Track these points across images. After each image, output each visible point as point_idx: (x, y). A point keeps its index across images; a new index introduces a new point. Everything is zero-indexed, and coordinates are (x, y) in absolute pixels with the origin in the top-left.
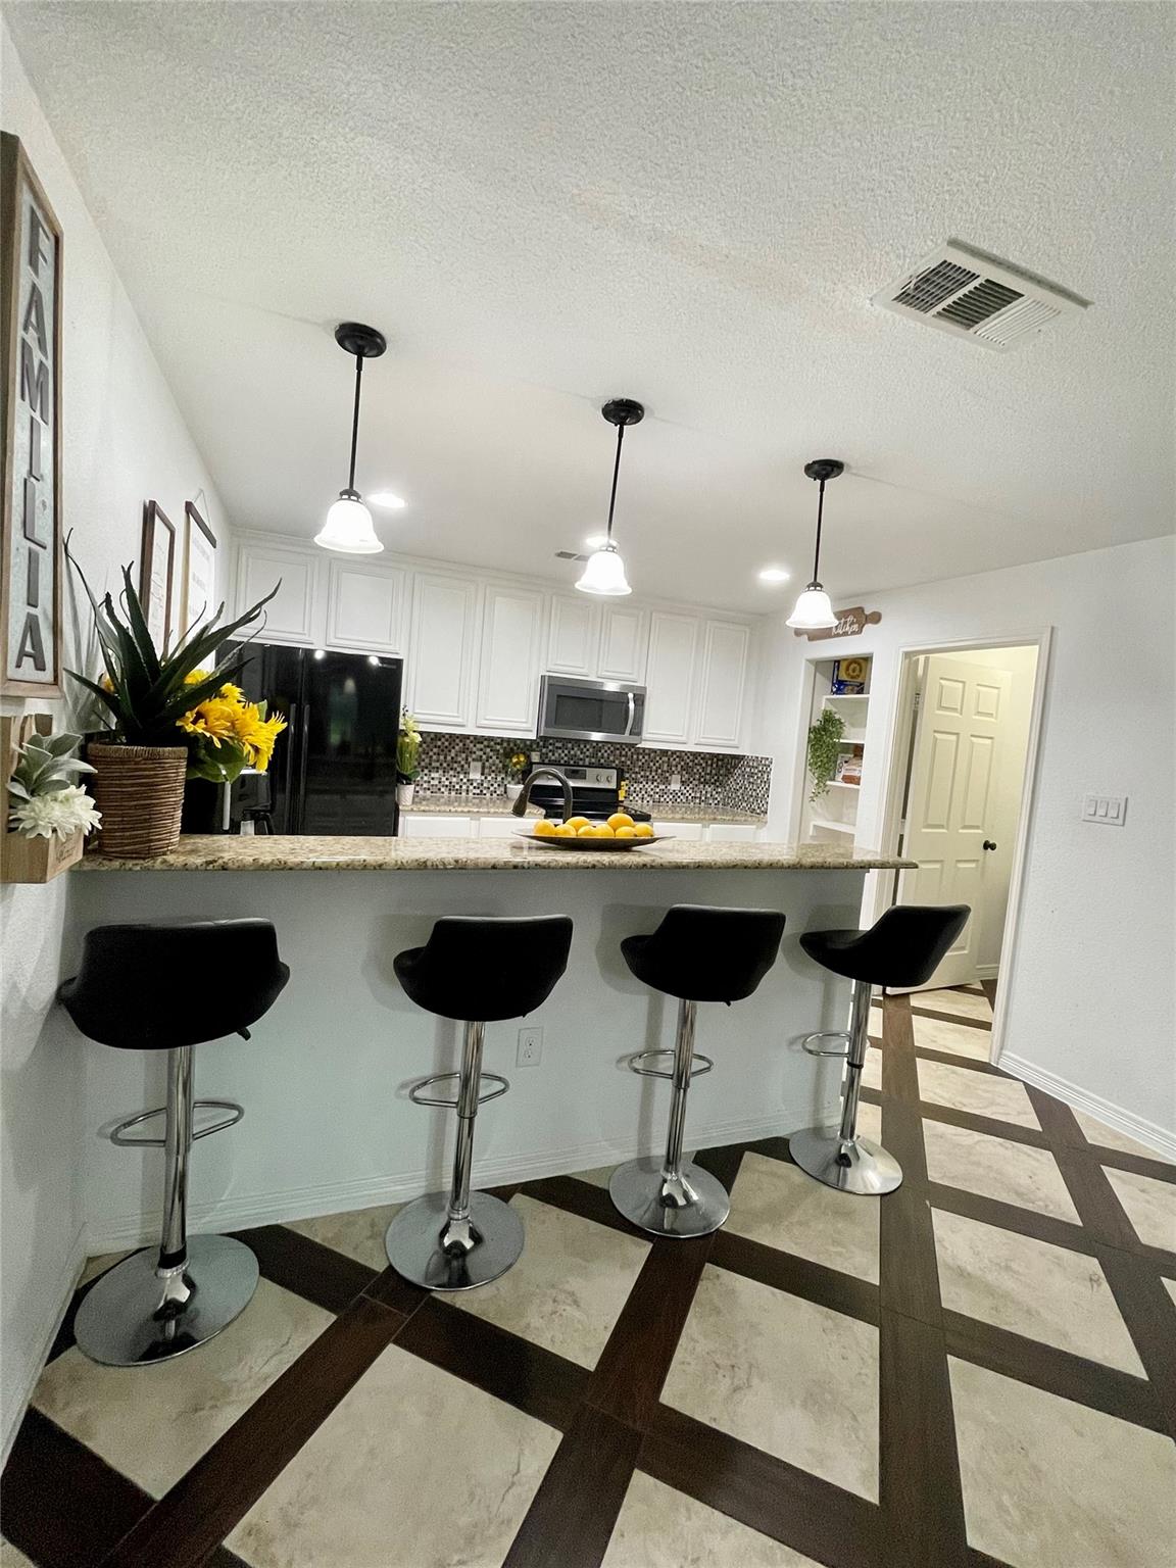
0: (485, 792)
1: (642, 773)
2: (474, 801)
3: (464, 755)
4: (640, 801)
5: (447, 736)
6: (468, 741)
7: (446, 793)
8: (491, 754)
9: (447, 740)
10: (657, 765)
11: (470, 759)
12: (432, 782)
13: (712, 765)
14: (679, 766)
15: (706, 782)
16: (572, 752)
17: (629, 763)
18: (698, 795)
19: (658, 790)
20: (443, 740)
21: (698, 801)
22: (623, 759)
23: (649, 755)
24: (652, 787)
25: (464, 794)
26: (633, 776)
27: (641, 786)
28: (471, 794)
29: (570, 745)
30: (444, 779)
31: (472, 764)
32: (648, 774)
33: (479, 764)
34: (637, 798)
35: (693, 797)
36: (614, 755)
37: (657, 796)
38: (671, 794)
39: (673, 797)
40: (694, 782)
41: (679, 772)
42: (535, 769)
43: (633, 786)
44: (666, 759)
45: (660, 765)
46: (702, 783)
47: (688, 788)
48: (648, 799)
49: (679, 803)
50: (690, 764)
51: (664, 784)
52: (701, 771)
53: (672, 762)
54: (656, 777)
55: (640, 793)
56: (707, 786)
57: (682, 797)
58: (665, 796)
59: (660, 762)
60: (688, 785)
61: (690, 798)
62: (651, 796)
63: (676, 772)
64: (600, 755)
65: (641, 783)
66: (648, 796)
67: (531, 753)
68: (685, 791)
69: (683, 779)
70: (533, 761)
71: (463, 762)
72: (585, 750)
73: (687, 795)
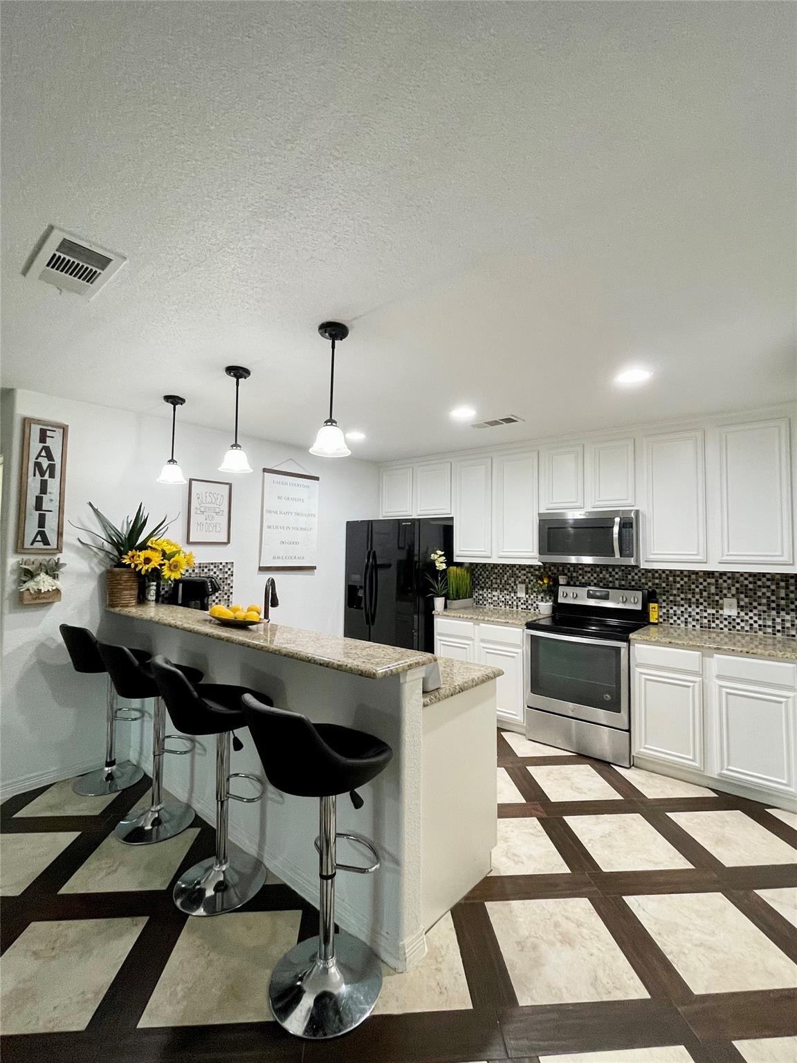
0: (529, 607)
1: (682, 596)
2: (522, 614)
3: (513, 579)
4: (683, 625)
5: (501, 566)
6: (515, 569)
7: (503, 607)
8: (532, 578)
9: (501, 568)
10: (701, 587)
11: (517, 582)
12: (494, 599)
13: (787, 588)
14: (734, 589)
15: (779, 609)
16: (601, 576)
17: (664, 585)
18: (770, 623)
19: (705, 614)
20: (499, 568)
21: (770, 630)
22: (657, 581)
23: (690, 576)
24: (698, 610)
25: (515, 608)
26: (671, 598)
27: (683, 609)
28: (520, 609)
29: (598, 569)
30: (501, 596)
31: (519, 586)
32: (690, 596)
33: (523, 586)
34: (679, 622)
35: (760, 626)
36: (646, 578)
37: (705, 621)
38: (726, 619)
39: (730, 623)
40: (759, 608)
41: (733, 595)
42: (561, 589)
43: (671, 608)
44: (713, 581)
45: (705, 587)
46: (773, 609)
47: (751, 614)
48: (694, 623)
49: (738, 630)
50: (751, 586)
51: (713, 608)
52: (769, 594)
53: (722, 584)
54: (701, 600)
55: (682, 616)
56: (783, 613)
57: (742, 624)
58: (717, 622)
59: (705, 584)
60: (751, 611)
61: (756, 626)
62: (698, 620)
63: (729, 595)
64: (630, 577)
65: (683, 606)
66: (693, 620)
67: (558, 577)
68: (747, 618)
69: (742, 603)
70: (561, 583)
71: (513, 584)
72: (614, 573)
73: (752, 622)
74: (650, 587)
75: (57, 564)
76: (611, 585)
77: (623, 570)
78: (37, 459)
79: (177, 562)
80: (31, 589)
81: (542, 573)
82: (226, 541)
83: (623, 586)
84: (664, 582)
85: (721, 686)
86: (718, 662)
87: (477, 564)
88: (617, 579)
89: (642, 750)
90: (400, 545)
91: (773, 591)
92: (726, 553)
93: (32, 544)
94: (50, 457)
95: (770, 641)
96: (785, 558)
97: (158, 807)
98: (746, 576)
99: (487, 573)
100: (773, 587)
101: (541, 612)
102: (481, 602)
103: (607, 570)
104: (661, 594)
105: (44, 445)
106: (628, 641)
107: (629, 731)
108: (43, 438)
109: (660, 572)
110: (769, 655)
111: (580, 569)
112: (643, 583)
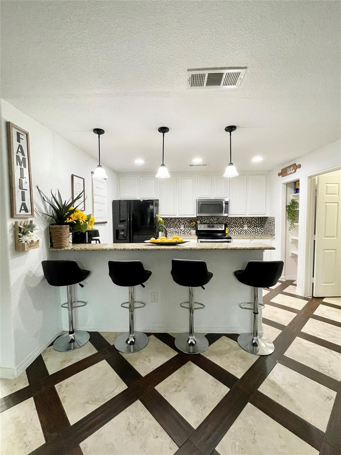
0: (185, 233)
1: (234, 225)
3: (179, 223)
4: (234, 233)
5: (174, 218)
6: (180, 219)
7: (175, 233)
8: (186, 222)
9: (174, 219)
10: (239, 222)
11: (181, 224)
12: (171, 231)
13: (259, 221)
14: (247, 222)
15: (257, 227)
16: (210, 220)
17: (229, 222)
18: (254, 230)
19: (239, 230)
20: (173, 219)
21: (254, 232)
23: (236, 219)
24: (238, 229)
25: (180, 233)
26: (231, 226)
27: (234, 229)
28: (181, 234)
29: (209, 218)
30: (174, 230)
31: (181, 225)
32: (236, 225)
33: (183, 225)
34: (233, 232)
36: (224, 220)
37: (240, 231)
39: (245, 231)
40: (252, 227)
41: (246, 224)
42: (199, 225)
43: (231, 229)
44: (242, 220)
46: (255, 227)
47: (250, 229)
48: (237, 233)
49: (247, 233)
50: (251, 221)
51: (241, 228)
52: (255, 223)
53: (244, 221)
54: (239, 226)
56: (257, 228)
57: (248, 231)
58: (242, 231)
59: (240, 221)
61: (251, 231)
64: (219, 220)
65: (234, 228)
67: (197, 221)
68: (249, 230)
69: (248, 226)
70: (198, 223)
71: (179, 225)
72: (214, 219)
73: (250, 231)
74: (225, 223)
77: (217, 218)
78: (17, 153)
81: (190, 220)
83: (218, 223)
88: (215, 221)
92: (251, 212)
93: (20, 212)
94: (22, 153)
98: (250, 218)
99: (168, 221)
100: (256, 221)
104: (228, 225)
105: (19, 144)
108: (19, 139)
109: (228, 218)
111: (203, 218)
112: (223, 222)
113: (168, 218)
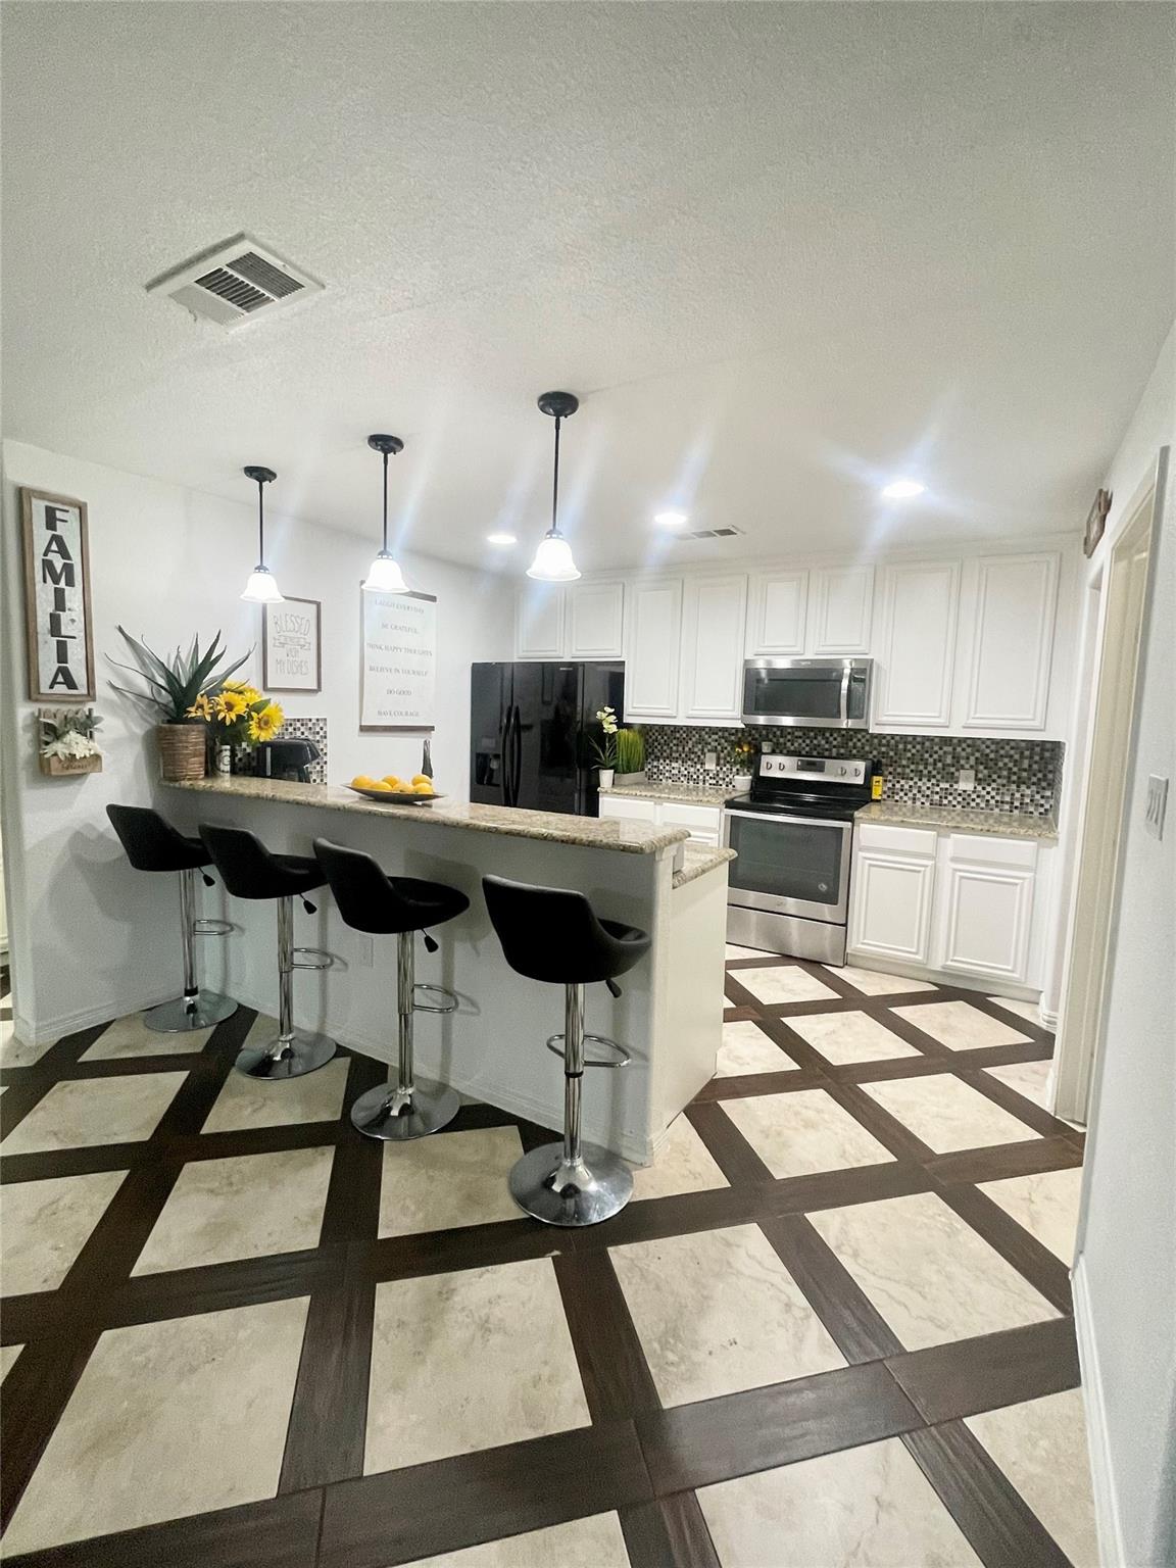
1: (912, 767)
2: (710, 791)
3: (700, 746)
4: (910, 803)
5: (685, 729)
6: (704, 733)
7: (685, 782)
8: (726, 744)
9: (684, 732)
10: (935, 756)
11: (706, 750)
12: (673, 772)
13: (1031, 757)
14: (972, 759)
15: (1019, 782)
17: (892, 754)
18: (1008, 799)
19: (938, 789)
20: (682, 731)
21: (1007, 807)
22: (883, 749)
23: (923, 744)
24: (929, 784)
25: (701, 783)
26: (899, 770)
27: (911, 783)
28: (707, 784)
29: (812, 734)
30: (683, 769)
31: (708, 755)
32: (921, 767)
33: (714, 755)
34: (905, 798)
35: (997, 802)
36: (872, 744)
37: (937, 797)
38: (960, 795)
39: (964, 799)
40: (999, 781)
41: (972, 767)
42: (765, 759)
43: (898, 782)
44: (950, 749)
45: (940, 756)
46: (1014, 782)
47: (989, 789)
48: (923, 800)
49: (973, 808)
50: (992, 756)
51: (947, 782)
52: (1011, 765)
53: (959, 753)
54: (934, 773)
55: (911, 791)
56: (1023, 787)
57: (978, 800)
58: (950, 798)
59: (941, 752)
60: (989, 785)
61: (993, 802)
62: (928, 796)
63: (967, 766)
64: (851, 744)
65: (912, 779)
66: (923, 796)
67: (760, 743)
68: (984, 793)
69: (980, 776)
70: (764, 751)
71: (699, 753)
72: (831, 739)
73: (988, 797)
74: (874, 757)
75: (89, 717)
76: (827, 754)
77: (843, 735)
78: (45, 554)
79: (268, 716)
80: (59, 754)
81: (740, 738)
82: (315, 687)
83: (842, 754)
84: (892, 750)
85: (956, 870)
86: (955, 843)
87: (652, 726)
88: (835, 747)
89: (859, 946)
90: (546, 698)
91: (1016, 761)
92: (972, 715)
93: (51, 687)
94: (64, 552)
95: (1006, 819)
96: (1036, 724)
97: (290, 1036)
98: (988, 743)
99: (665, 738)
100: (1017, 757)
101: (738, 787)
102: (655, 776)
103: (824, 735)
104: (887, 765)
105: (54, 532)
106: (851, 819)
107: (845, 925)
108: (51, 522)
109: (889, 738)
110: (1011, 833)
111: (789, 733)
112: (867, 752)
113: (666, 728)
